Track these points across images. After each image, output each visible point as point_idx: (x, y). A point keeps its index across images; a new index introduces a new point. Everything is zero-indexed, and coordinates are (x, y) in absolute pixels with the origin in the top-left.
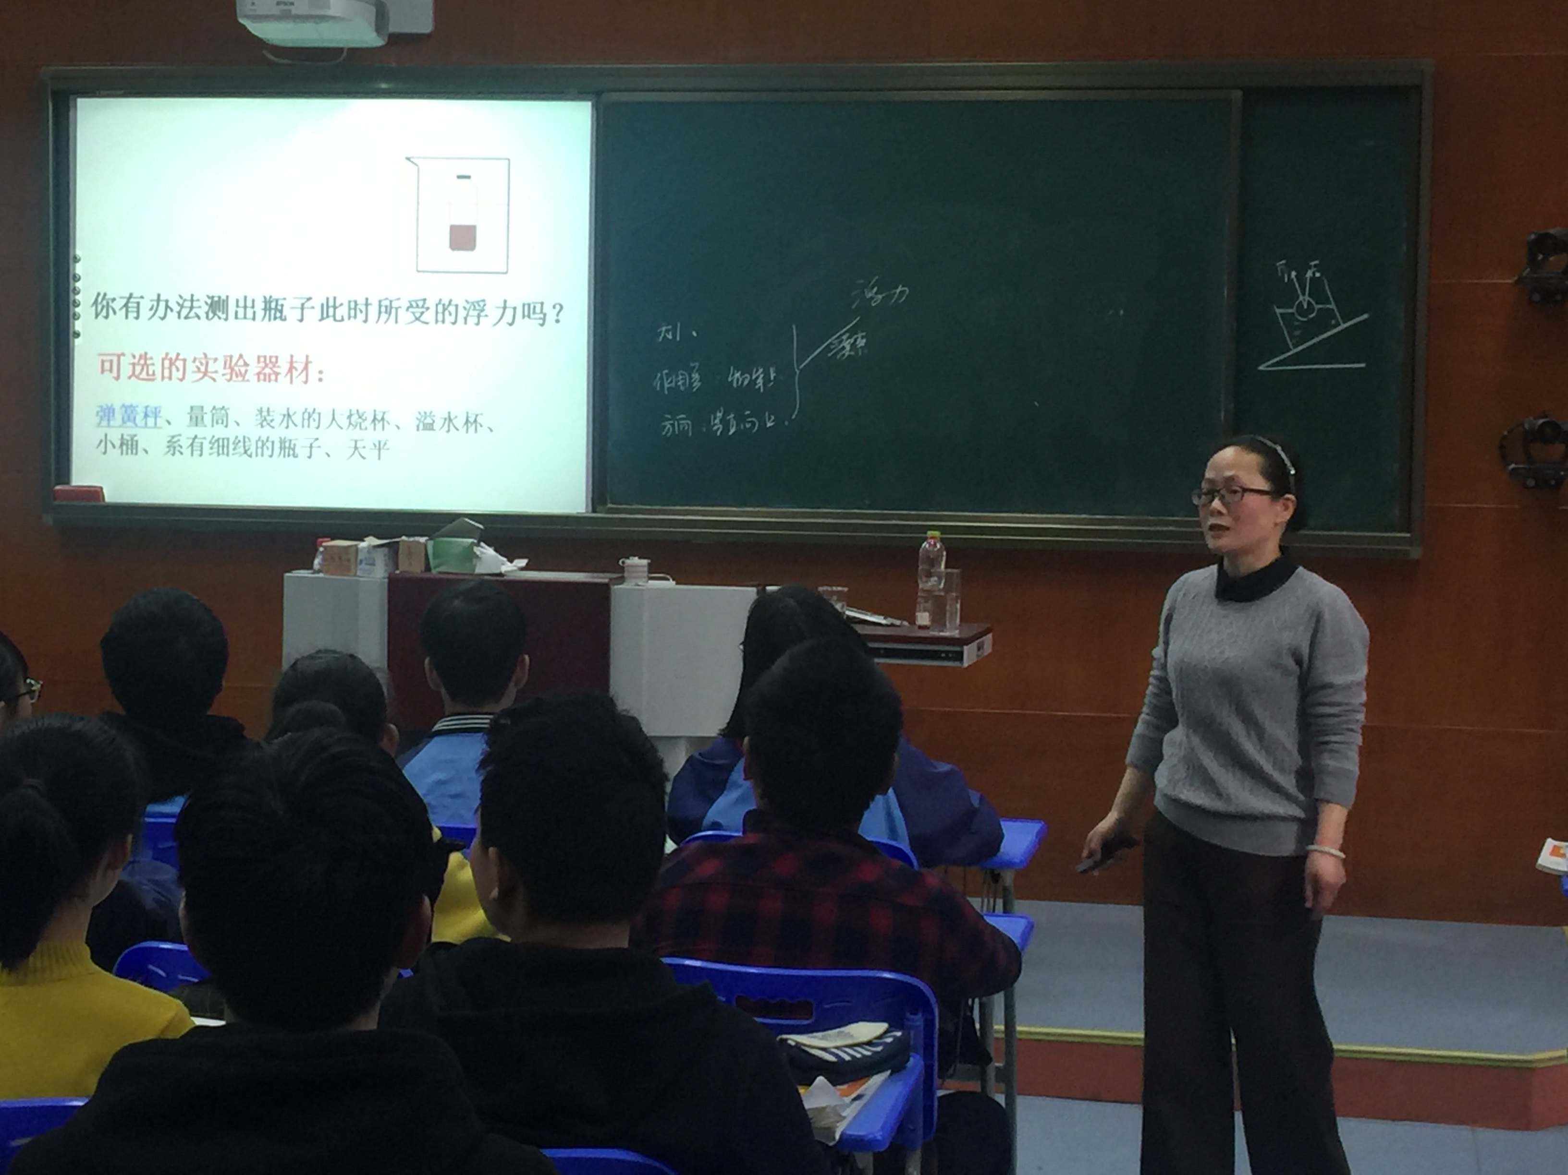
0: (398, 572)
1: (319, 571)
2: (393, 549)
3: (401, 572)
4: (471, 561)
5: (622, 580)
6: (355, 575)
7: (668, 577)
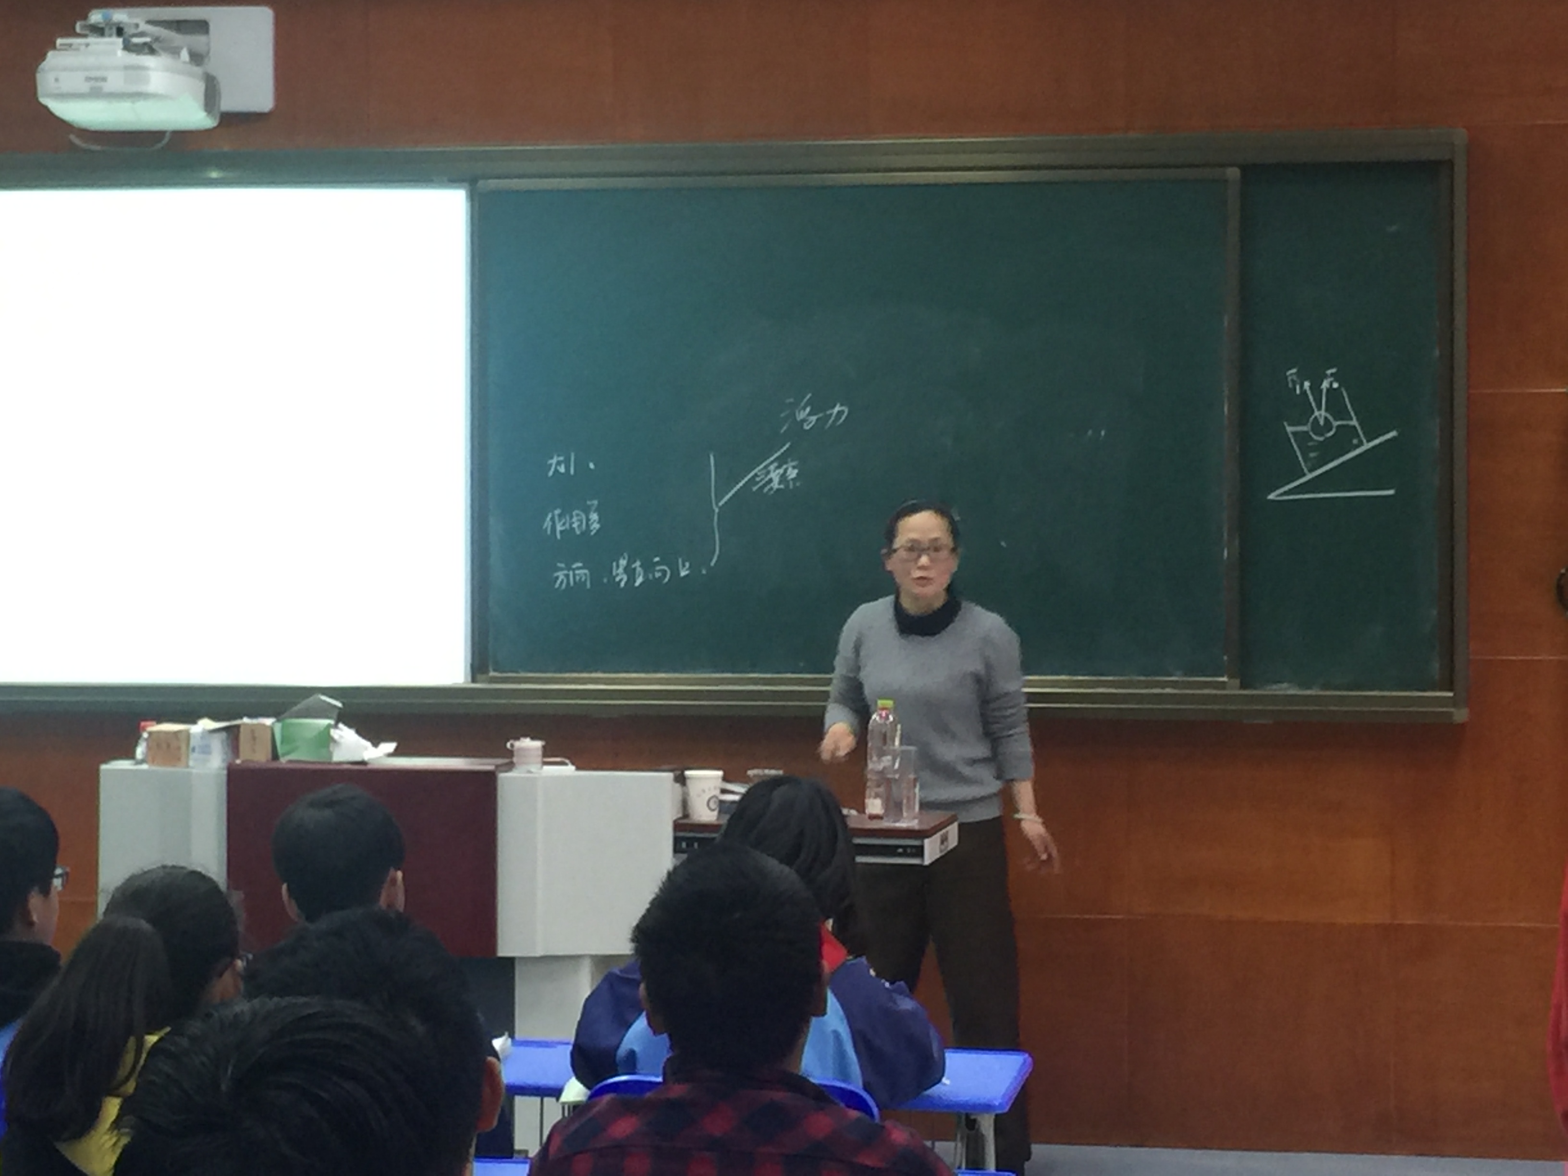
0: (238, 762)
1: (142, 762)
2: (233, 733)
3: (243, 762)
4: (328, 747)
5: (510, 766)
6: (187, 766)
7: (567, 761)
